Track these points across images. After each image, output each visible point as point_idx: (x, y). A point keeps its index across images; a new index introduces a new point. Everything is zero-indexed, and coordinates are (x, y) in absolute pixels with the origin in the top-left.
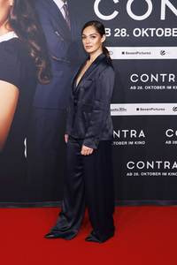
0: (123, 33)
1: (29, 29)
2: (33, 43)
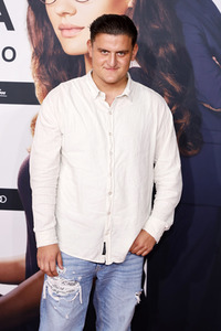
1: (161, 51)
2: (168, 79)
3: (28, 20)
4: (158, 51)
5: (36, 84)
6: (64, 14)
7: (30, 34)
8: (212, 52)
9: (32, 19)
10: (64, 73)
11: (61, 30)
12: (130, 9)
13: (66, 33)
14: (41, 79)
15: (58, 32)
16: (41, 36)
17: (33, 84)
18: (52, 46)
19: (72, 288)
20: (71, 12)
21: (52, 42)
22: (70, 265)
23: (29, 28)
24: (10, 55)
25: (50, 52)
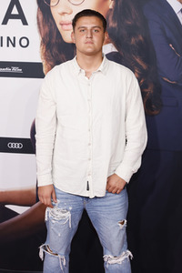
1: (133, 40)
2: (138, 60)
3: (38, 18)
4: (130, 40)
5: (44, 64)
6: (64, 13)
7: (39, 27)
8: (169, 41)
9: (41, 17)
10: (63, 56)
11: (62, 25)
12: (111, 10)
13: (65, 27)
14: (47, 60)
15: (59, 27)
16: (47, 29)
17: (41, 64)
18: (55, 37)
19: (64, 215)
20: (69, 12)
21: (55, 34)
22: (62, 198)
23: (38, 23)
24: (25, 43)
25: (54, 41)
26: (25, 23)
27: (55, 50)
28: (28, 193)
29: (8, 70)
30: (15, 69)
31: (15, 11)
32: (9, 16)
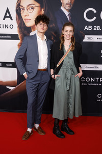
0: (98, 28)
1: (51, 26)
2: (53, 33)
5: (19, 35)
6: (26, 16)
9: (17, 17)
11: (25, 20)
16: (20, 22)
20: (28, 15)
21: (23, 23)
23: (17, 19)
24: (12, 27)
25: (22, 26)
26: (12, 19)
27: (23, 30)
28: (14, 82)
29: (6, 37)
30: (8, 37)
31: (8, 15)
32: (5, 17)
